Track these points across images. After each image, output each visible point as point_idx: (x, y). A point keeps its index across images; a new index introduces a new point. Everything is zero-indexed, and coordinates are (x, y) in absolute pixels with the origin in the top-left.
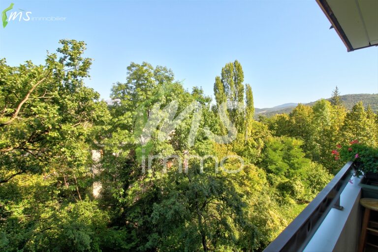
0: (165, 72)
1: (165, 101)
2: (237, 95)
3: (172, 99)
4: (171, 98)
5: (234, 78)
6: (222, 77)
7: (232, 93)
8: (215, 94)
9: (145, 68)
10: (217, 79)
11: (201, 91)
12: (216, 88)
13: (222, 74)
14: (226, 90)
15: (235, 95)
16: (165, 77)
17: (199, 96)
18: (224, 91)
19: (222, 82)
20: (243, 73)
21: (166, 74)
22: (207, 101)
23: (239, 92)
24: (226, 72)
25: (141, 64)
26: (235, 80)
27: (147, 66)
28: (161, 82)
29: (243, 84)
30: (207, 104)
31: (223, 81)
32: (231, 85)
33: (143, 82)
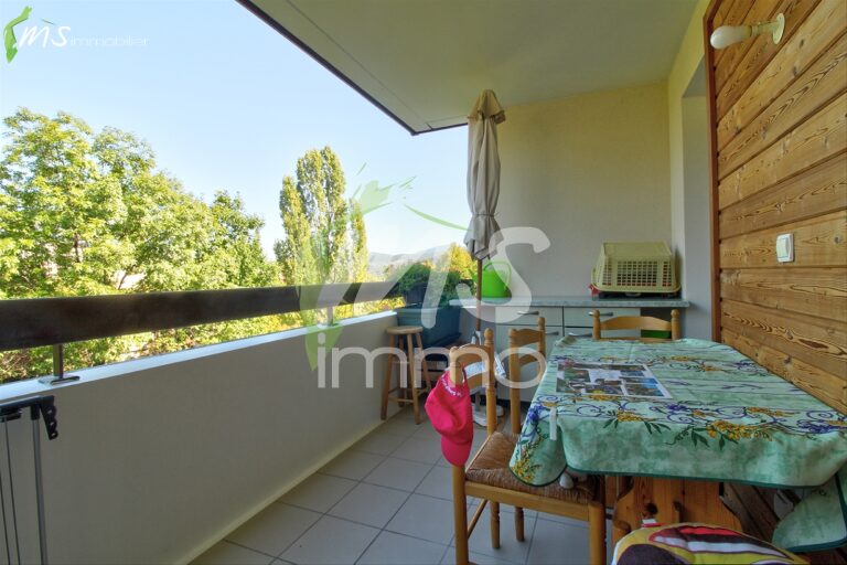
0: (131, 145)
1: (126, 214)
2: (332, 220)
3: (146, 211)
4: (142, 208)
5: (325, 183)
6: (299, 178)
7: (323, 216)
8: (282, 217)
9: (63, 128)
10: (287, 183)
11: (238, 204)
12: (285, 201)
13: (299, 172)
14: (309, 207)
15: (330, 220)
16: (128, 158)
17: (231, 213)
18: (304, 211)
19: (299, 189)
20: (342, 173)
21: (134, 151)
22: (251, 227)
23: (336, 214)
24: (307, 169)
25: (52, 116)
26: (328, 189)
27: (72, 122)
28: (118, 170)
29: (344, 197)
30: (251, 232)
31: (302, 187)
32: (318, 197)
33: (58, 164)
